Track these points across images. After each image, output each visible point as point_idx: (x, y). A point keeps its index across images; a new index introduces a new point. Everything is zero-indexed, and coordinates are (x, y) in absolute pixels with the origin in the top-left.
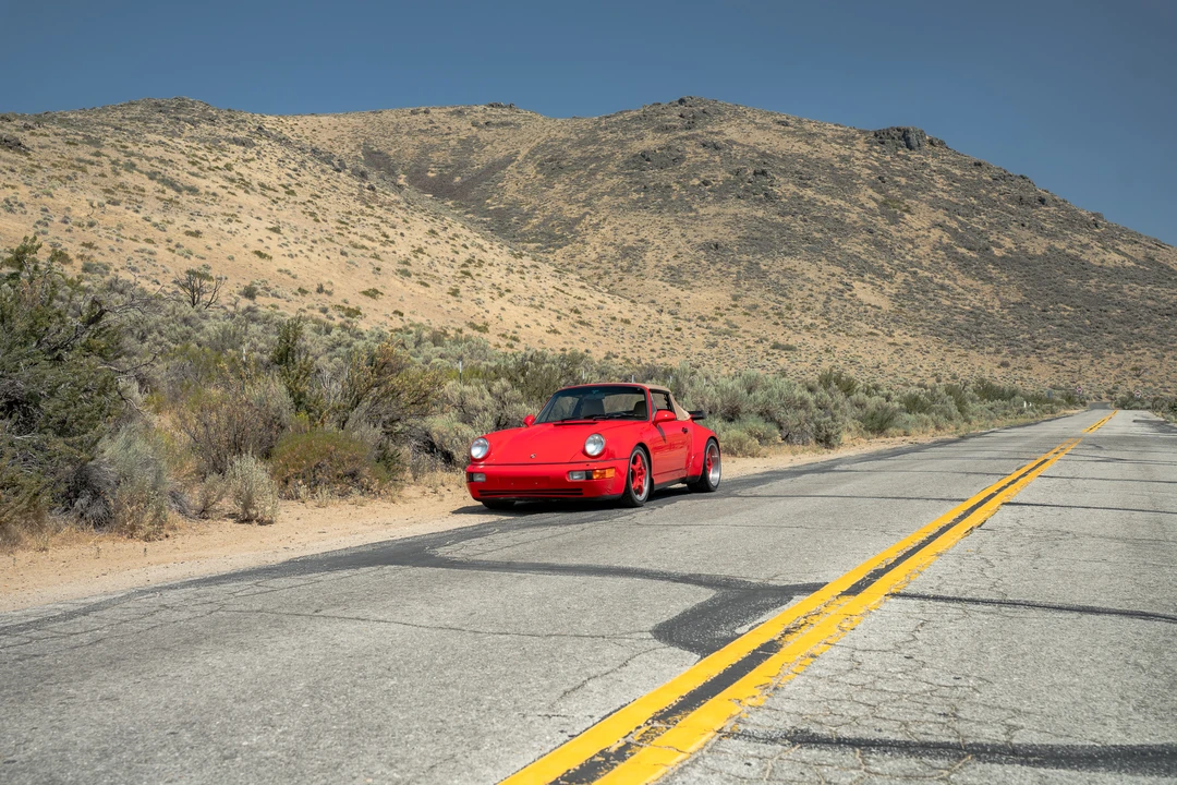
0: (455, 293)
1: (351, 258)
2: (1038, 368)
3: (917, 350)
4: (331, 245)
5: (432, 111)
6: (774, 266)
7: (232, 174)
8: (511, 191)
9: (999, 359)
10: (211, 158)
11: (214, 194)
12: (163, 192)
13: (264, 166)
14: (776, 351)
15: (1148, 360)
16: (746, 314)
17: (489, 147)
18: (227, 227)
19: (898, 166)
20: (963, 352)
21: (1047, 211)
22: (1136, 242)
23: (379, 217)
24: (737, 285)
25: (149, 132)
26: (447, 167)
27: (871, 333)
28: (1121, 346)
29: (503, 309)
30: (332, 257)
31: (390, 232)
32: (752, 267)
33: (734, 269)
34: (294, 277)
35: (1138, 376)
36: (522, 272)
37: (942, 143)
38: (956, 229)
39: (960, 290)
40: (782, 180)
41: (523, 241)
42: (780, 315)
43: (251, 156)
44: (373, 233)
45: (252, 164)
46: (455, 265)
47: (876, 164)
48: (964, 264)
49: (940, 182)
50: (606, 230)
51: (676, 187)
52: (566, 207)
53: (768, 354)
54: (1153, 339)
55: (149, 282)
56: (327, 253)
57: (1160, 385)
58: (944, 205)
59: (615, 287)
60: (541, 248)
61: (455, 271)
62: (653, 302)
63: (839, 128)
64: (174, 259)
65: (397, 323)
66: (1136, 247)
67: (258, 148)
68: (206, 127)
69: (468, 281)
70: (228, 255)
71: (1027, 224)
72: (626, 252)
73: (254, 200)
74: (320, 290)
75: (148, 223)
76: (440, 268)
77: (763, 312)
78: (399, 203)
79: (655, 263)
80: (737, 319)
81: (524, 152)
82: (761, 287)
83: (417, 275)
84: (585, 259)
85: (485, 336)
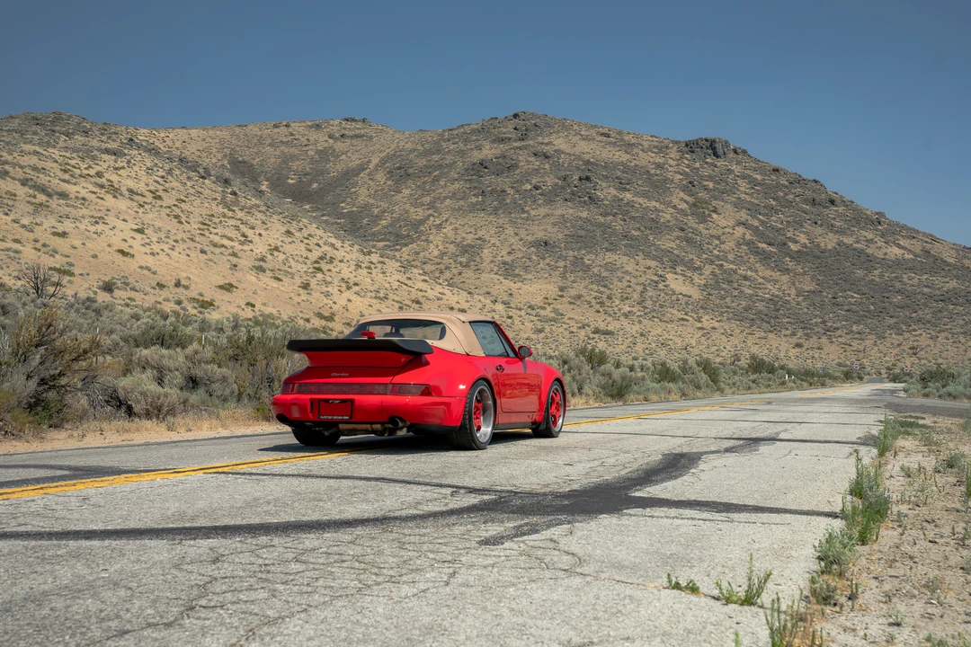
0: (306, 286)
1: (210, 256)
2: (828, 348)
3: (722, 334)
4: (191, 244)
5: (292, 125)
6: (598, 260)
7: (104, 180)
8: (363, 196)
9: (794, 340)
10: (83, 166)
11: (84, 199)
12: (35, 197)
13: (133, 174)
14: (596, 336)
15: (924, 340)
16: (571, 303)
17: (344, 156)
18: (93, 229)
19: (706, 172)
20: (763, 334)
21: (837, 211)
22: (914, 238)
23: (239, 220)
24: (563, 276)
25: (25, 143)
26: (305, 175)
27: (682, 319)
28: (901, 328)
29: (349, 300)
30: (192, 255)
31: (250, 233)
32: (577, 262)
33: (561, 264)
34: (154, 273)
35: (915, 354)
36: (369, 268)
37: (744, 152)
38: (757, 227)
39: (761, 280)
40: (604, 185)
41: (373, 241)
42: (602, 304)
43: (122, 165)
44: (233, 234)
45: (121, 172)
46: (308, 262)
47: (687, 170)
48: (765, 258)
49: (743, 185)
50: (448, 230)
51: (510, 191)
52: (412, 210)
53: (589, 338)
54: (929, 322)
55: (11, 278)
56: (188, 252)
57: (934, 361)
58: (747, 206)
59: (454, 281)
60: (389, 246)
61: (309, 267)
62: (488, 293)
63: (655, 139)
64: (39, 257)
65: (249, 313)
66: (914, 241)
67: (128, 157)
68: (80, 138)
69: (319, 276)
70: (92, 253)
71: (819, 222)
72: (465, 249)
73: (122, 204)
74: (178, 284)
75: (17, 225)
76: (293, 264)
77: (586, 301)
78: (259, 207)
79: (491, 259)
80: (563, 307)
81: (375, 161)
82: (585, 279)
83: (272, 270)
84: (428, 256)
85: (330, 325)
